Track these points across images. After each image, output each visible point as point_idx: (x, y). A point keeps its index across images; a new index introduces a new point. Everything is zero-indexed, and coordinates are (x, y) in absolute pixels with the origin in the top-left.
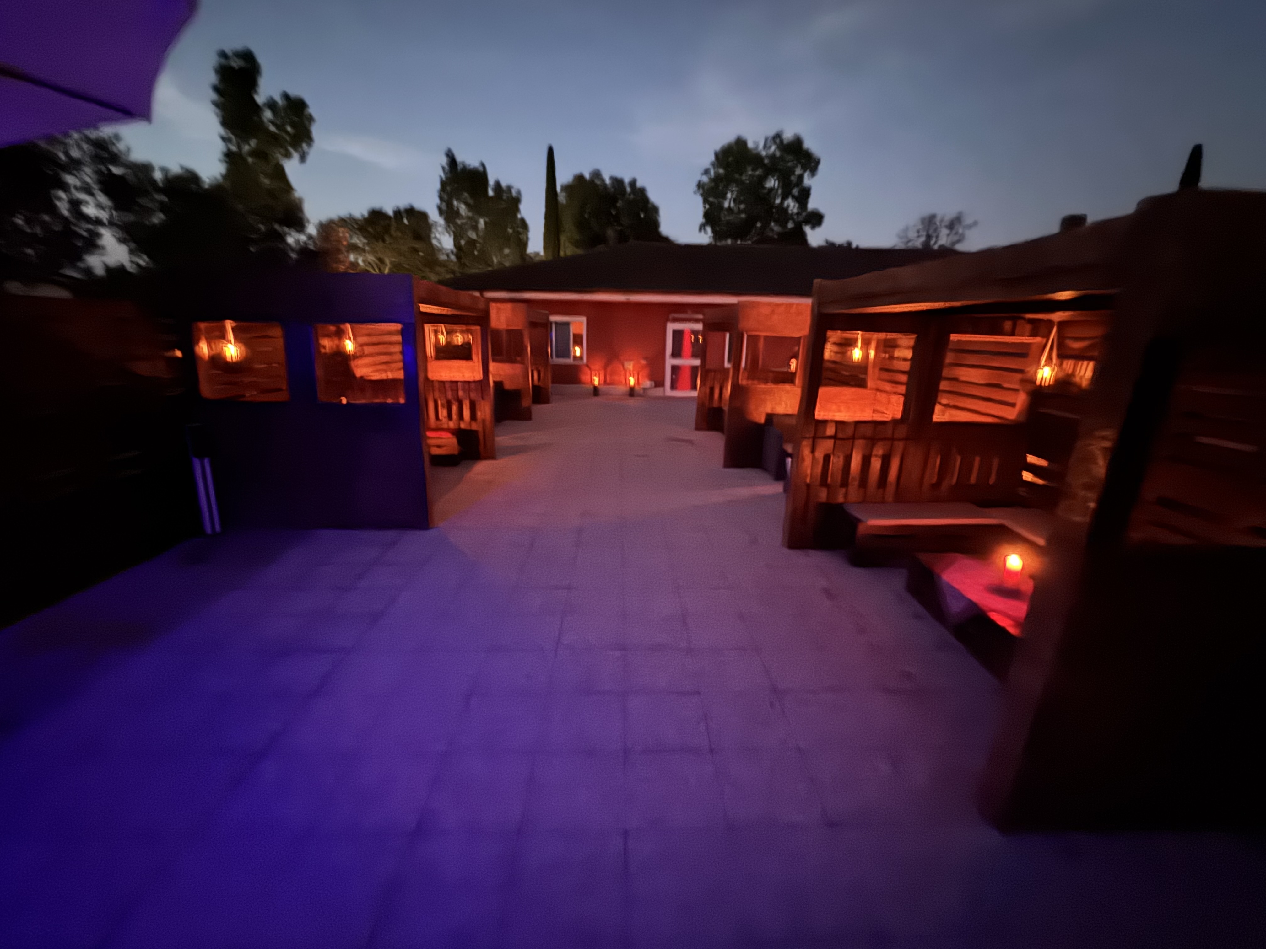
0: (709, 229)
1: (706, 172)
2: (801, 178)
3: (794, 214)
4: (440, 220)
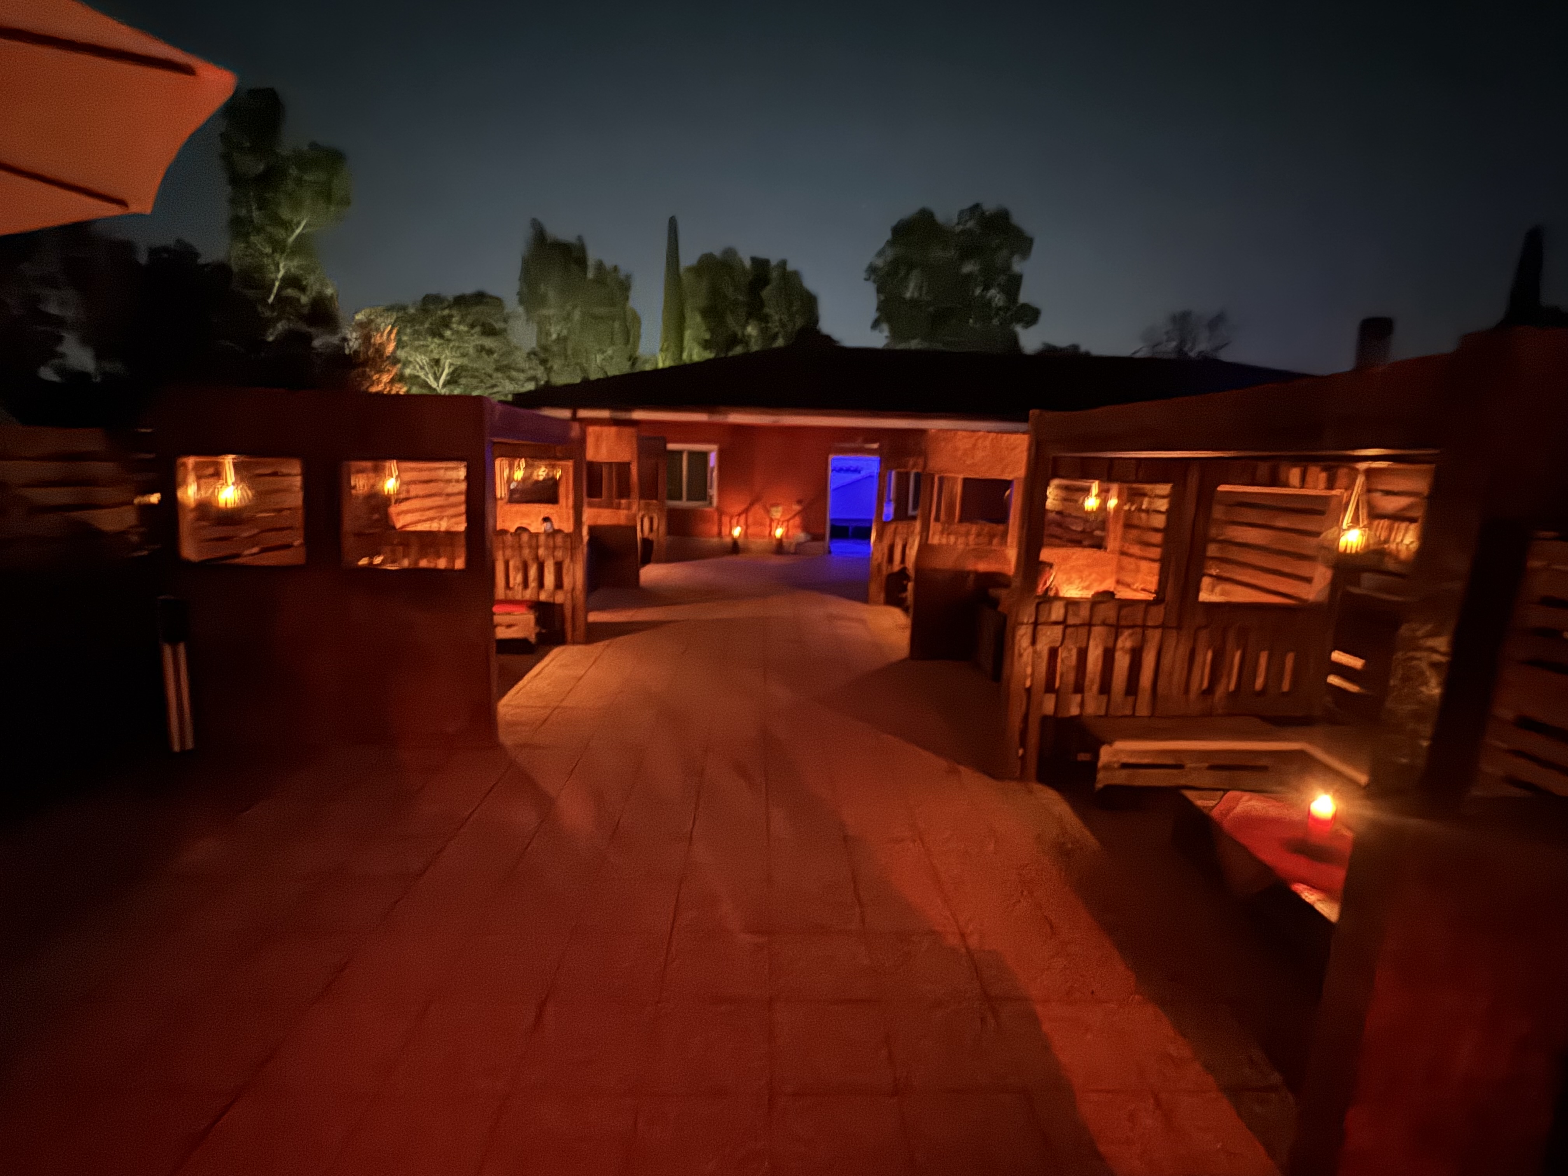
0: (884, 326)
1: (881, 253)
2: (1008, 262)
3: (1000, 309)
4: (521, 310)
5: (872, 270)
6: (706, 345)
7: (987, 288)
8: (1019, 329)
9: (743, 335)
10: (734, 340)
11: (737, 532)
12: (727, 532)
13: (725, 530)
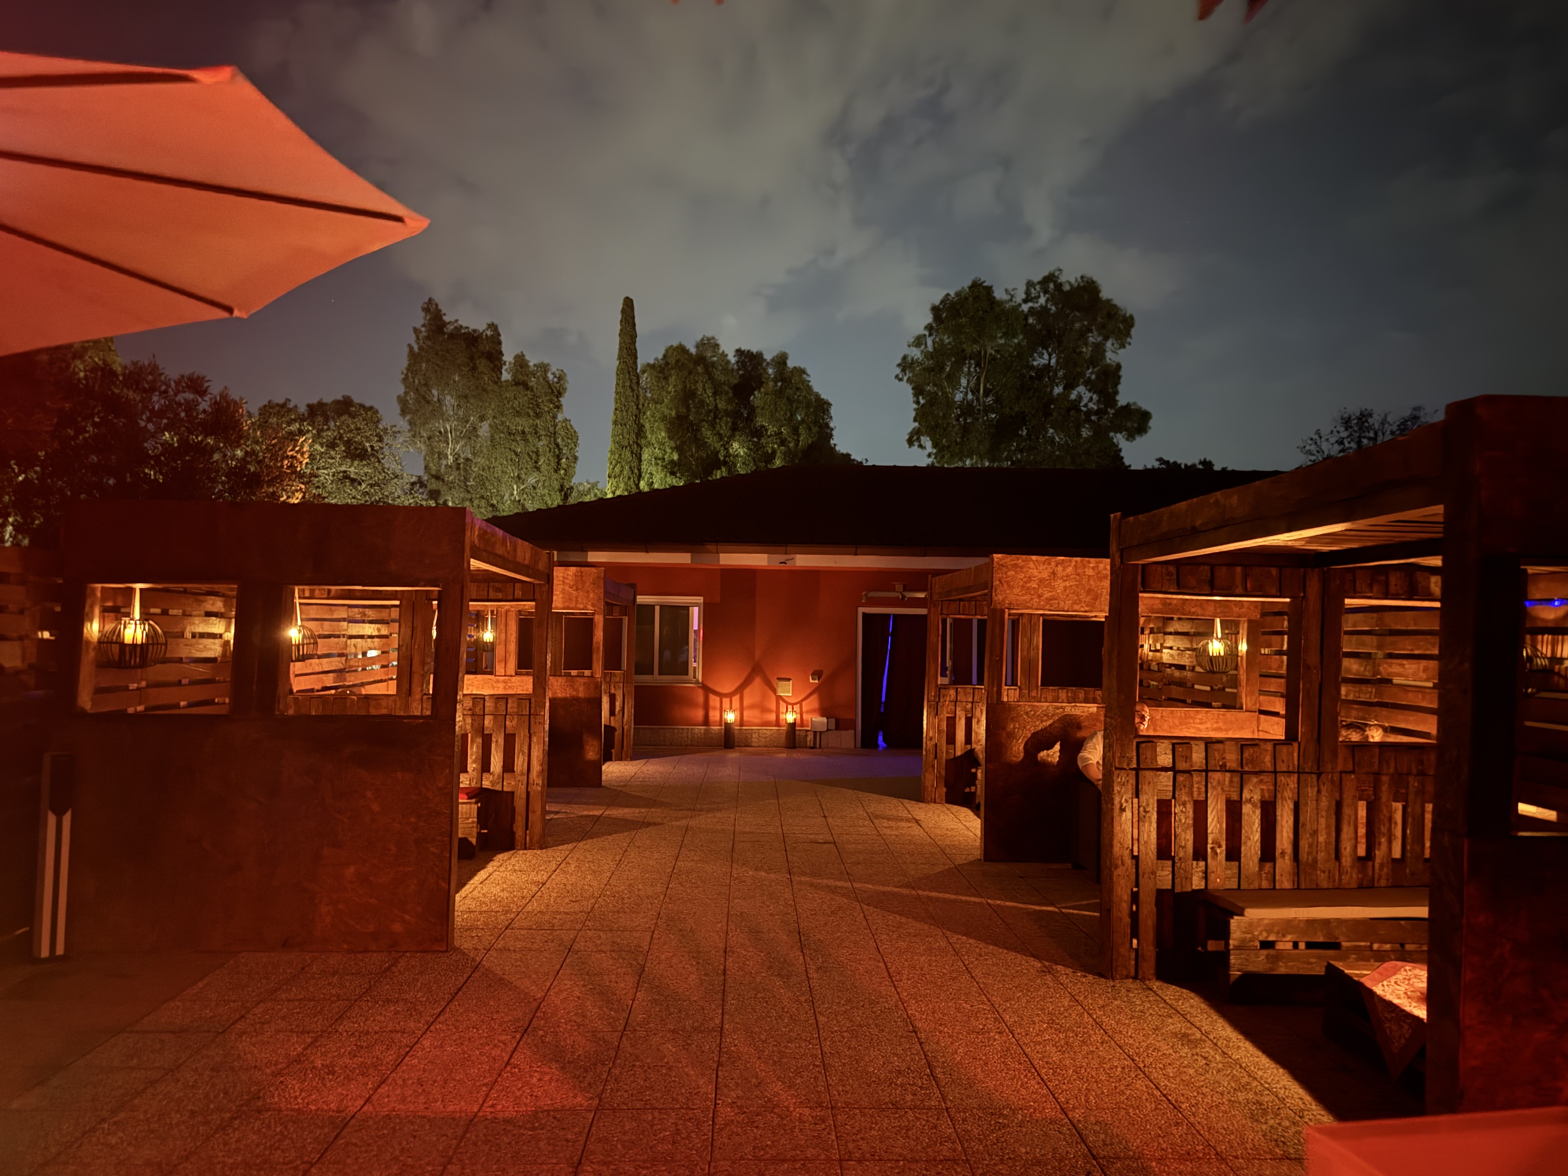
0: (927, 442)
1: (919, 341)
2: (1099, 350)
3: (1089, 413)
4: (403, 424)
5: (906, 364)
6: (672, 468)
7: (1069, 387)
8: (1119, 439)
9: (728, 455)
10: (715, 463)
11: (730, 717)
12: (718, 718)
13: (714, 715)
